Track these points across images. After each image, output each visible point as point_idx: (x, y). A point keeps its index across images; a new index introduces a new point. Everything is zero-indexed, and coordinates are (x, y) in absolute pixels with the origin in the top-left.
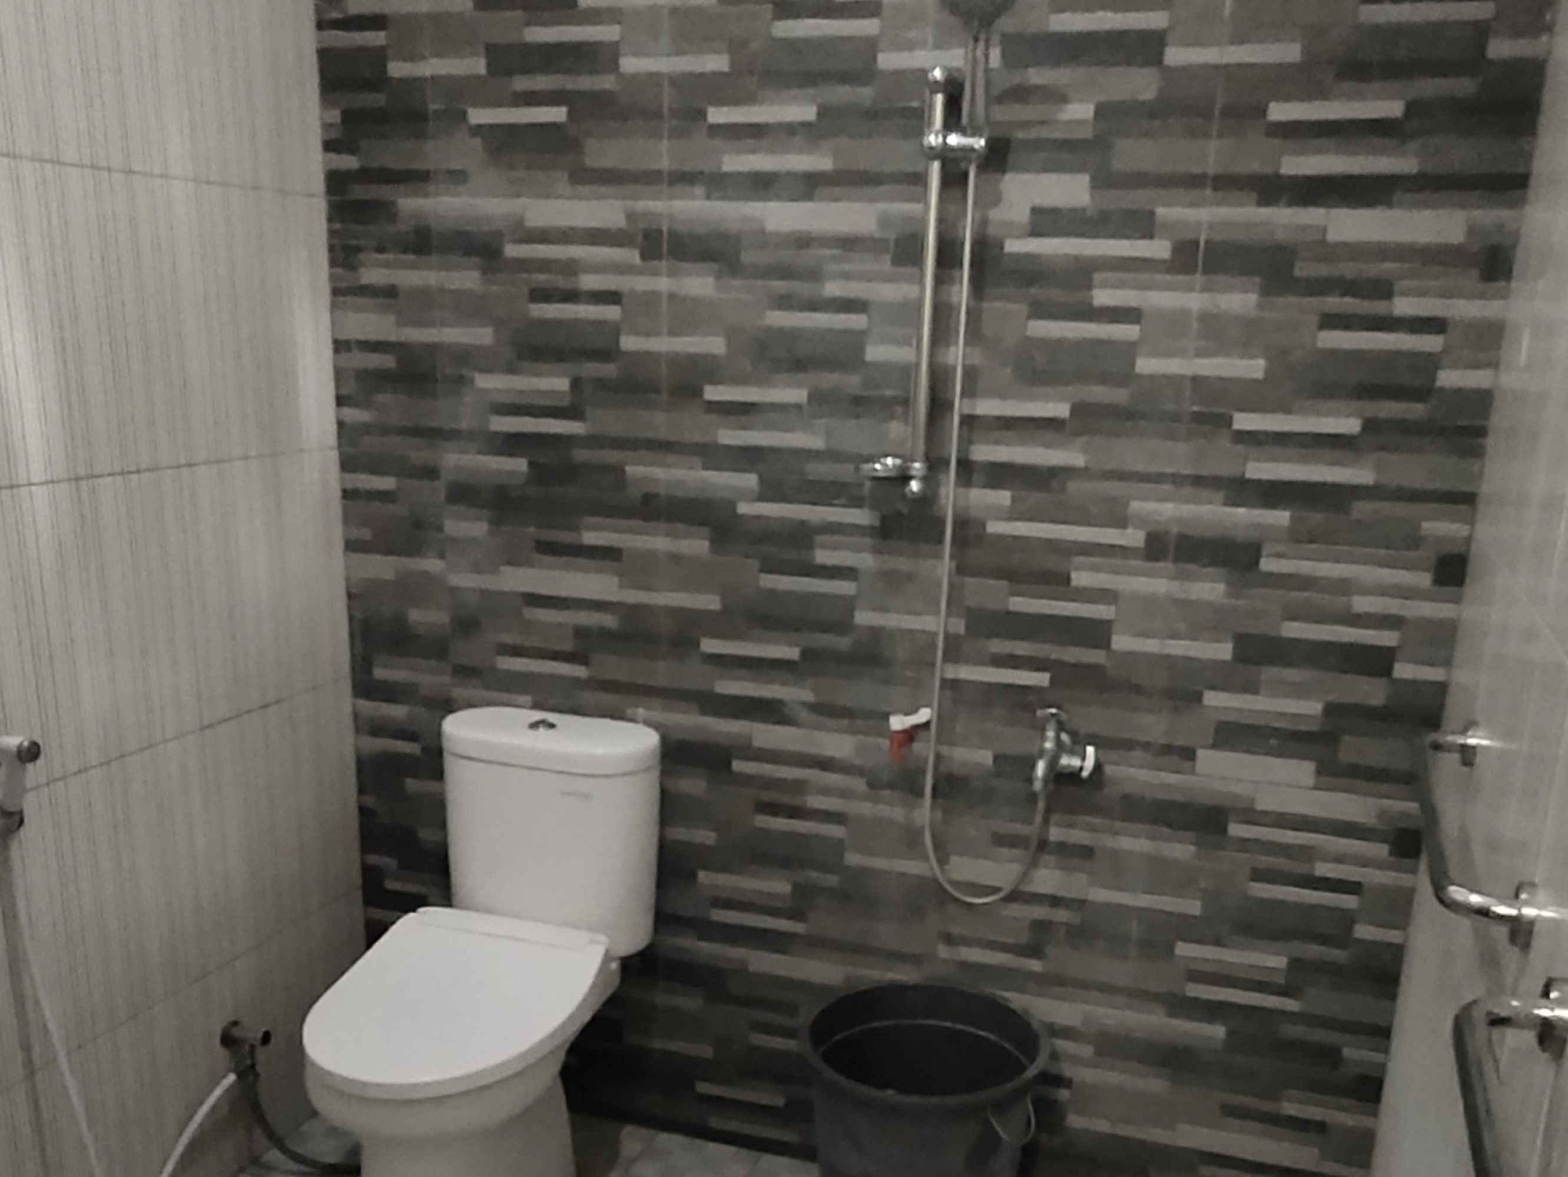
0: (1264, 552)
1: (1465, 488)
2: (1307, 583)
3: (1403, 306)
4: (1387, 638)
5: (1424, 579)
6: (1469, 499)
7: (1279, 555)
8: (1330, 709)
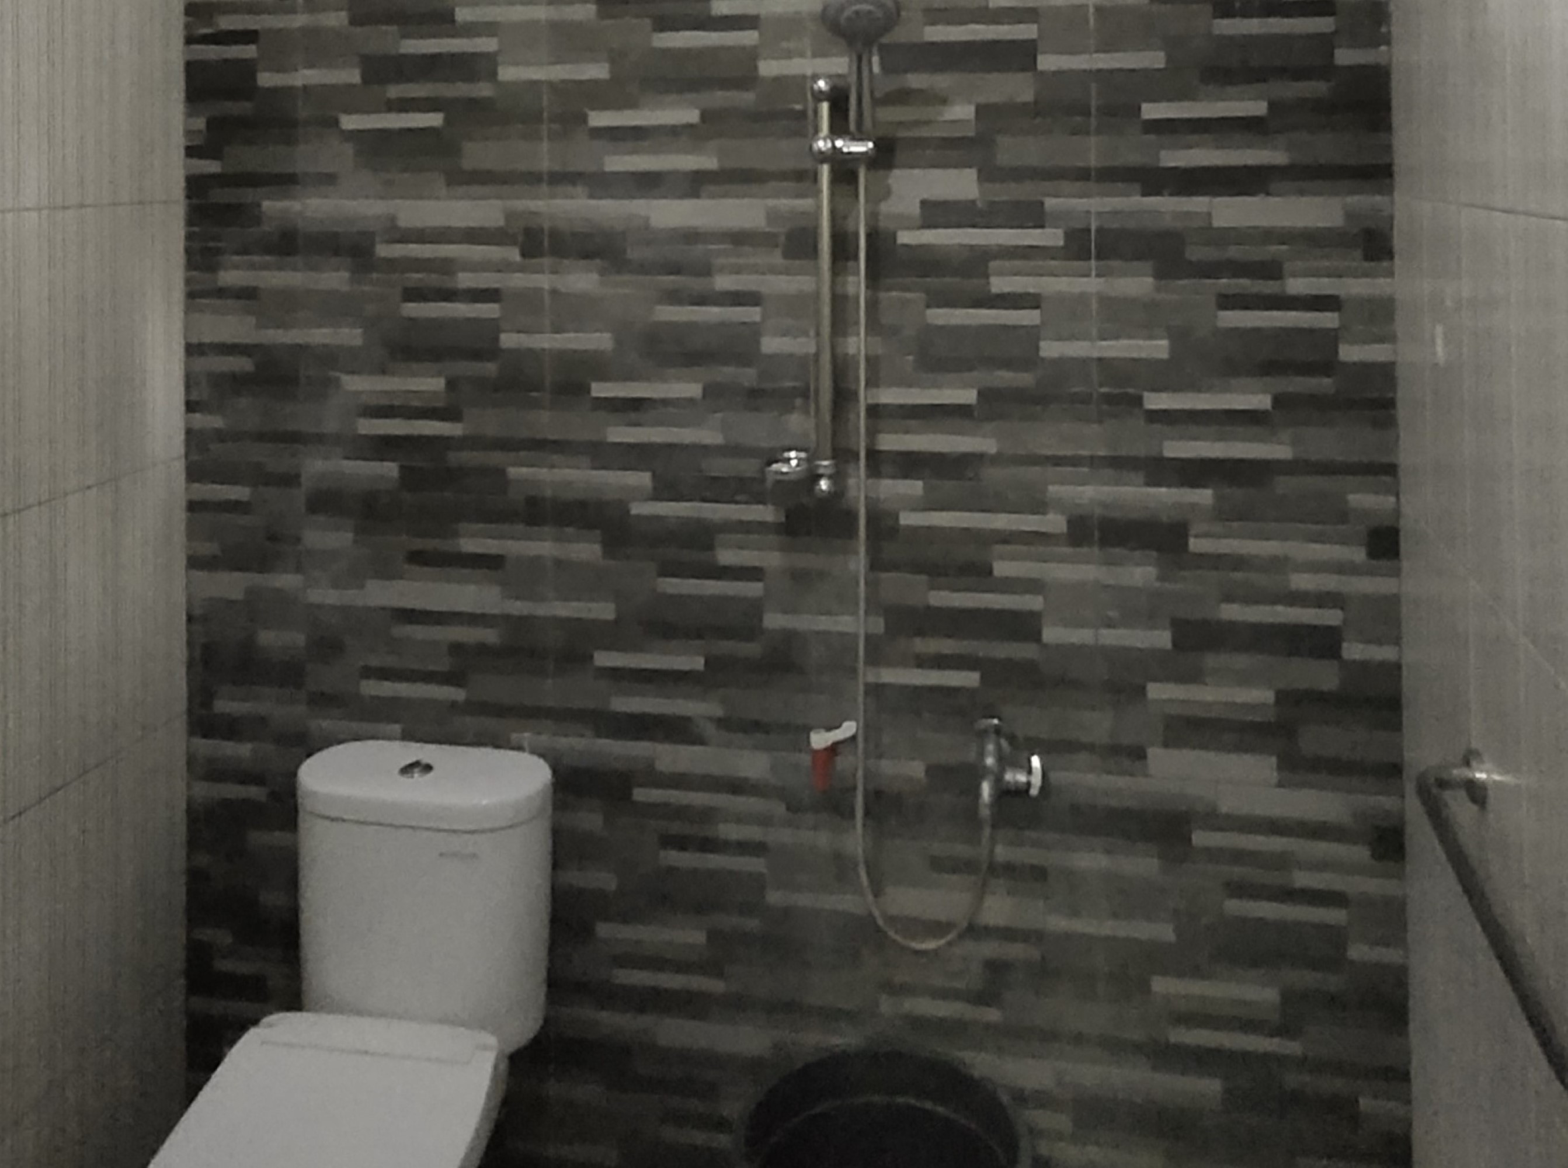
0: (1192, 532)
1: (1385, 460)
2: (1239, 562)
3: (1296, 286)
4: (1331, 617)
5: (1358, 555)
6: (1391, 469)
7: (1206, 535)
8: (1283, 697)
